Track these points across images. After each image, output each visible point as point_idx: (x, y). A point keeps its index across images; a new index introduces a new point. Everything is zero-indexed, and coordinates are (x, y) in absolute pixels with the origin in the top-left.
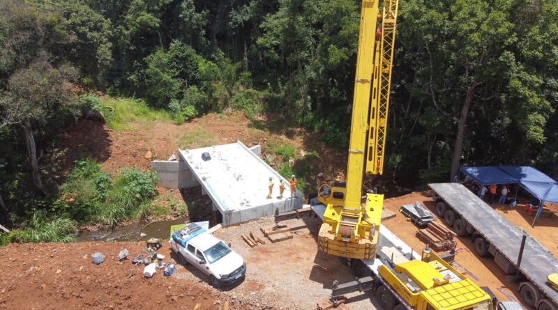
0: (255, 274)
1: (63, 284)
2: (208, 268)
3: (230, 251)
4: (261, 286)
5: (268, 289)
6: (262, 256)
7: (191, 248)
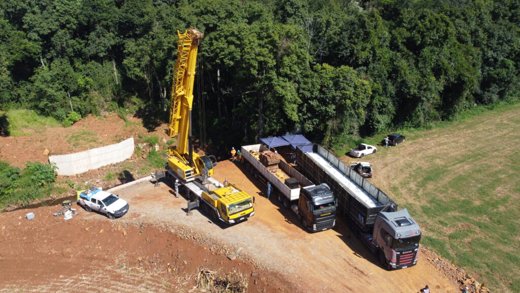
0: (135, 210)
1: (8, 234)
2: (105, 209)
3: (118, 199)
4: (139, 215)
5: (143, 215)
6: (138, 201)
7: (94, 200)
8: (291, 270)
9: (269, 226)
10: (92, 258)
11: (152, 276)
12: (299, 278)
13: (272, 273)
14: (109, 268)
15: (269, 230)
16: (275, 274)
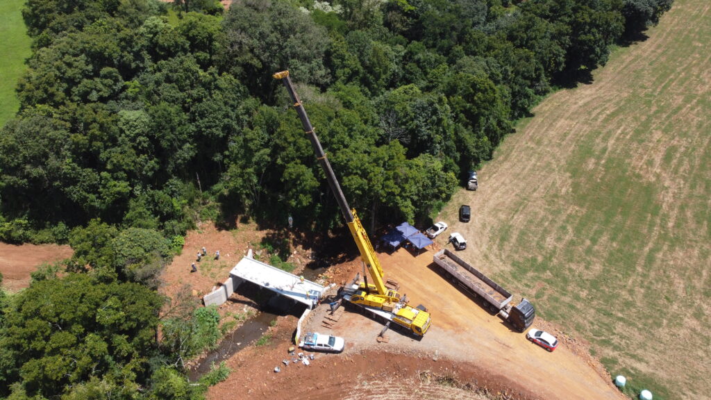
3: (336, 338)
8: (473, 357)
9: (441, 327)
10: (339, 384)
11: (389, 384)
12: (480, 361)
13: (464, 363)
14: (357, 387)
15: (442, 330)
16: (466, 363)
